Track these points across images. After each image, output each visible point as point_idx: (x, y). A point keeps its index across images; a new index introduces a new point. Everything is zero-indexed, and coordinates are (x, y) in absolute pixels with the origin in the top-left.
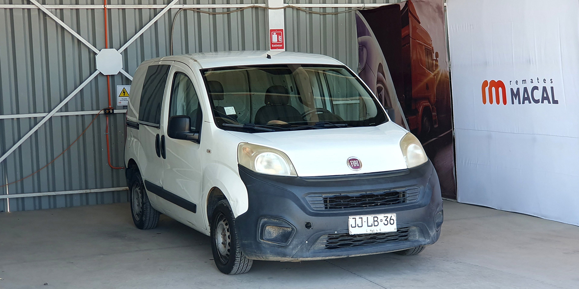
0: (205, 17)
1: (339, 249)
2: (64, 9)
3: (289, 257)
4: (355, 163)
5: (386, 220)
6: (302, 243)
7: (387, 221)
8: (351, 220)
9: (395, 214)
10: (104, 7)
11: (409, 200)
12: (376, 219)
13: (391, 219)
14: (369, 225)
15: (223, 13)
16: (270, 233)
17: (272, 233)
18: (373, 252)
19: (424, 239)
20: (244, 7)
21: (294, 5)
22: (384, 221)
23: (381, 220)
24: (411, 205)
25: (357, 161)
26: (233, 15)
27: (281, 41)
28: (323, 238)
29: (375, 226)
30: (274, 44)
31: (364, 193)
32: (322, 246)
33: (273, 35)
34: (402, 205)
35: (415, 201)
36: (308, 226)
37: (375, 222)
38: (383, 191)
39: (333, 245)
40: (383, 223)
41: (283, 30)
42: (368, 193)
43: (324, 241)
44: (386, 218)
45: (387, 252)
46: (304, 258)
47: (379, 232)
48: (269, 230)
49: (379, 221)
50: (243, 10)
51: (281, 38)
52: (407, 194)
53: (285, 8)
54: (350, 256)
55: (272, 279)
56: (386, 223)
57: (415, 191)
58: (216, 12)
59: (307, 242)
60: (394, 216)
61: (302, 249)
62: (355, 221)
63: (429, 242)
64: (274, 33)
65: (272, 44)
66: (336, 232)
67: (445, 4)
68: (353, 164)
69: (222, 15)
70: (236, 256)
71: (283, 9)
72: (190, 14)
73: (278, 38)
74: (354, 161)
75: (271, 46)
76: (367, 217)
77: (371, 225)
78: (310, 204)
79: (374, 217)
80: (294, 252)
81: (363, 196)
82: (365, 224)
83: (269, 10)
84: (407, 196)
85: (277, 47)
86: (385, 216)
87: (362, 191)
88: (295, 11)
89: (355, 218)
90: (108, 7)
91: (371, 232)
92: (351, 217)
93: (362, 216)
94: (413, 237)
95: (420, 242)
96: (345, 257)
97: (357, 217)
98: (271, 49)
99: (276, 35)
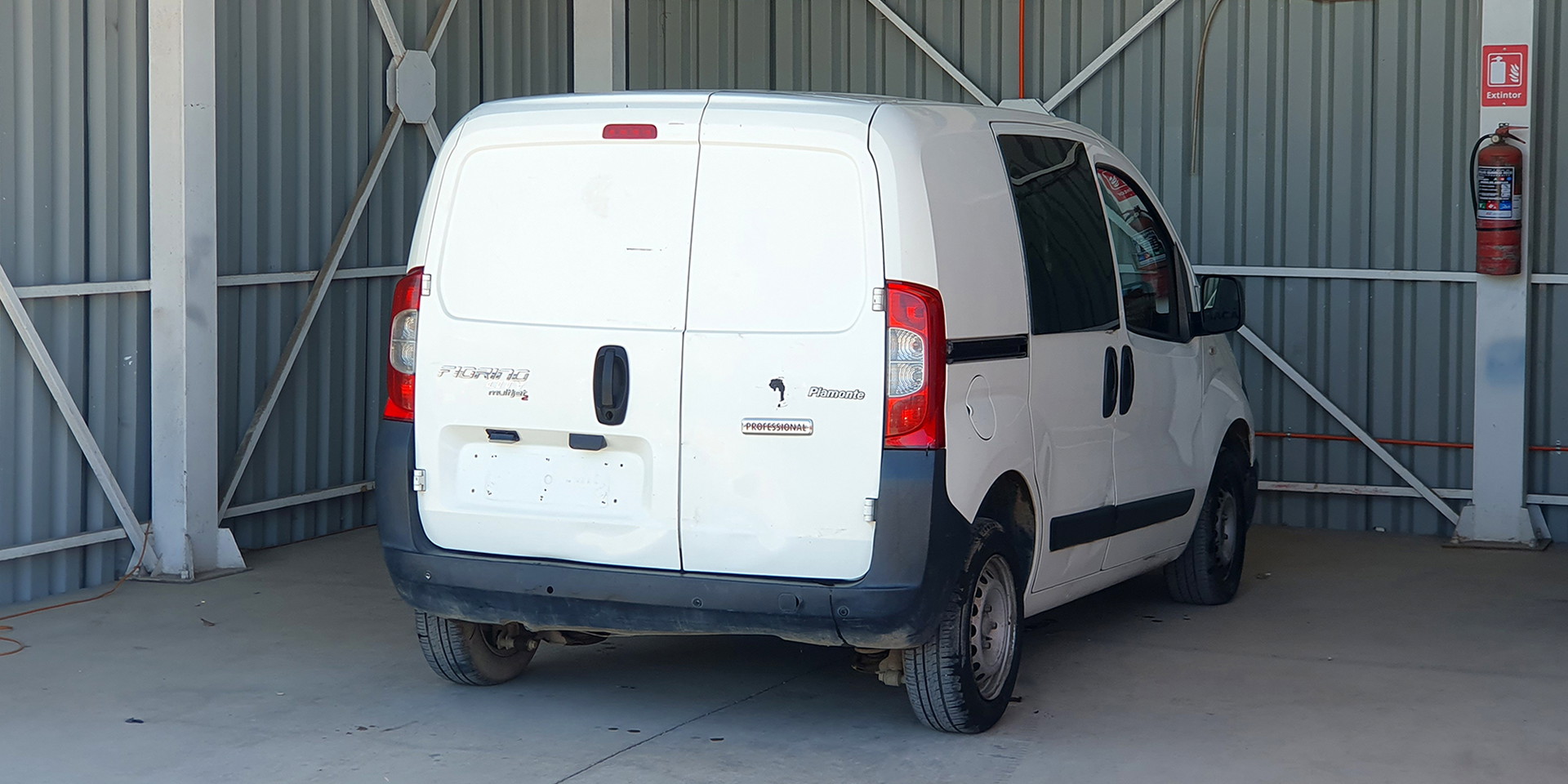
33: (1493, 63)
65: (1487, 89)
85: (1505, 100)
98: (1483, 105)
99: (1504, 63)
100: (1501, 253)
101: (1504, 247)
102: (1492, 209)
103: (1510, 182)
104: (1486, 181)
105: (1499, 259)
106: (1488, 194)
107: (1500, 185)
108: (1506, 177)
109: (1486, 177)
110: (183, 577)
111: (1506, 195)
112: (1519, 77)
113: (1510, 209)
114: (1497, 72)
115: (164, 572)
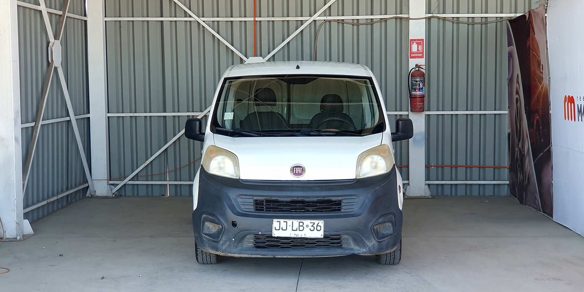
0: (348, 28)
1: (266, 249)
2: (220, 22)
3: (220, 251)
4: (298, 170)
5: (312, 226)
6: (229, 240)
7: (314, 227)
8: (276, 223)
9: (322, 221)
10: (254, 19)
11: (344, 208)
12: (301, 224)
13: (318, 225)
14: (293, 229)
15: (367, 24)
16: (209, 228)
17: (211, 228)
18: (299, 255)
19: (359, 248)
20: (387, 18)
21: (438, 15)
22: (310, 227)
23: (307, 226)
24: (345, 214)
25: (301, 168)
26: (376, 26)
27: (421, 50)
28: (249, 237)
29: (299, 230)
30: (414, 53)
31: (296, 199)
32: (249, 244)
33: (413, 45)
34: (335, 213)
35: (351, 210)
36: (234, 224)
37: (300, 227)
38: (316, 198)
39: (261, 245)
40: (309, 228)
41: (423, 39)
42: (300, 199)
43: (251, 240)
44: (313, 224)
45: (315, 257)
46: (232, 254)
47: (303, 236)
48: (208, 225)
49: (304, 226)
50: (387, 20)
51: (421, 47)
52: (343, 203)
53: (429, 19)
54: (276, 257)
55: (227, 271)
56: (312, 229)
57: (352, 201)
58: (360, 23)
59: (233, 239)
60: (321, 223)
61: (230, 245)
62: (280, 224)
63: (364, 251)
64: (414, 43)
65: (411, 53)
66: (260, 233)
67: (546, 15)
68: (295, 171)
69: (365, 25)
70: (198, 247)
71: (425, 19)
72: (334, 25)
73: (418, 47)
74: (298, 168)
75: (411, 55)
76: (293, 222)
77: (296, 229)
78: (240, 205)
79: (299, 222)
80: (224, 247)
81: (293, 202)
82: (289, 228)
83: (410, 20)
84: (343, 205)
85: (417, 56)
86: (312, 222)
87: (293, 197)
88: (441, 22)
89: (280, 222)
90: (258, 19)
91: (295, 236)
92: (275, 220)
93: (287, 220)
94: (348, 245)
95: (355, 250)
96: (272, 257)
97: (282, 221)
98: (410, 58)
99: (416, 45)
100: (420, 105)
101: (421, 103)
102: (417, 91)
103: (422, 83)
104: (415, 82)
105: (419, 107)
106: (416, 87)
107: (419, 84)
108: (421, 81)
109: (415, 81)
110: (18, 239)
111: (421, 87)
112: (421, 49)
113: (422, 91)
114: (414, 48)
115: (7, 237)
